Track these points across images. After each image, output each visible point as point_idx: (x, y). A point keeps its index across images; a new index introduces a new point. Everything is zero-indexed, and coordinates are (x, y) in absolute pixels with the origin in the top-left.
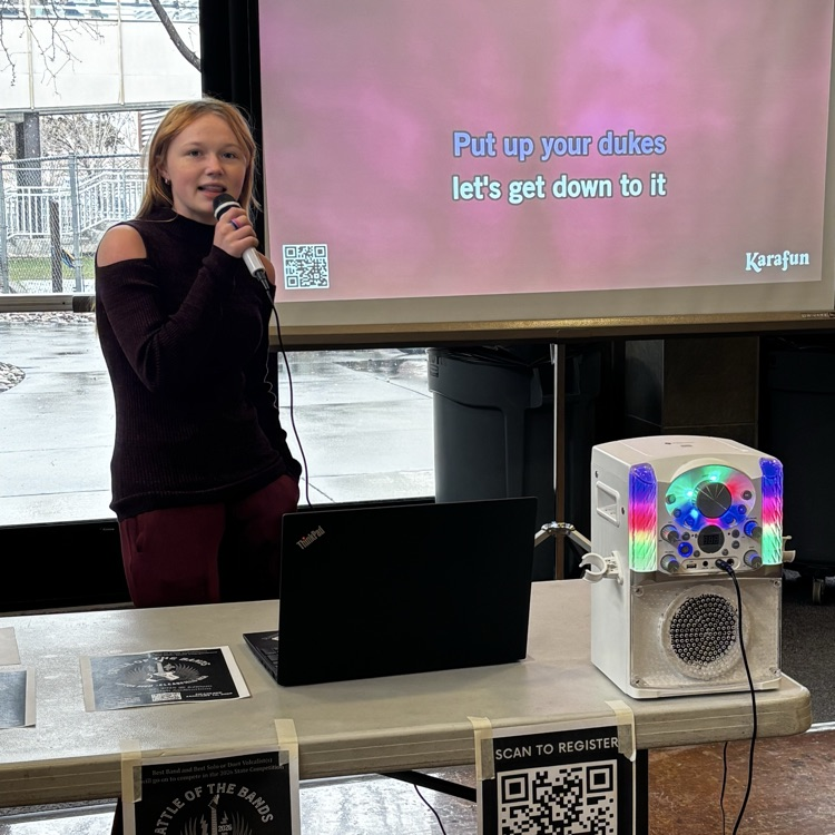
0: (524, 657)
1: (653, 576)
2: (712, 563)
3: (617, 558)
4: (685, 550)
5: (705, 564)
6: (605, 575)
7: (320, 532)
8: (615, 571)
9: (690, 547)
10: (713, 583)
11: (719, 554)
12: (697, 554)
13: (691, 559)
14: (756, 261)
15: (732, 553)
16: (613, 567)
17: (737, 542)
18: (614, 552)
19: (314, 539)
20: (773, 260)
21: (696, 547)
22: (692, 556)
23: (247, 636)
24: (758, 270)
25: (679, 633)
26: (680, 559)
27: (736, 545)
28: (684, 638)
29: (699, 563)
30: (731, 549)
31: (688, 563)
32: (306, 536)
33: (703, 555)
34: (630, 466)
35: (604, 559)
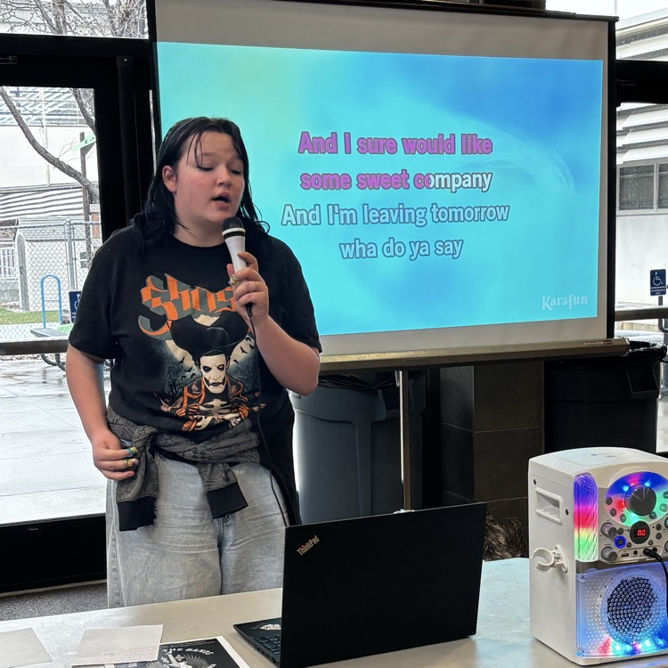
0: (475, 633)
1: (596, 565)
2: (640, 552)
3: (560, 550)
4: (620, 542)
5: (636, 553)
6: (552, 566)
7: (316, 540)
8: (560, 562)
9: (623, 539)
10: (641, 568)
11: (646, 544)
12: (629, 545)
13: (625, 550)
14: (549, 303)
15: (656, 543)
16: (558, 558)
17: (659, 534)
18: (558, 546)
19: (310, 546)
20: (561, 301)
21: (628, 540)
22: (626, 547)
23: (238, 627)
24: (550, 309)
25: (616, 610)
26: (616, 550)
27: (659, 536)
28: (620, 614)
29: (631, 552)
30: (655, 540)
31: (622, 552)
32: (304, 544)
33: (634, 545)
34: (574, 475)
35: (551, 552)
